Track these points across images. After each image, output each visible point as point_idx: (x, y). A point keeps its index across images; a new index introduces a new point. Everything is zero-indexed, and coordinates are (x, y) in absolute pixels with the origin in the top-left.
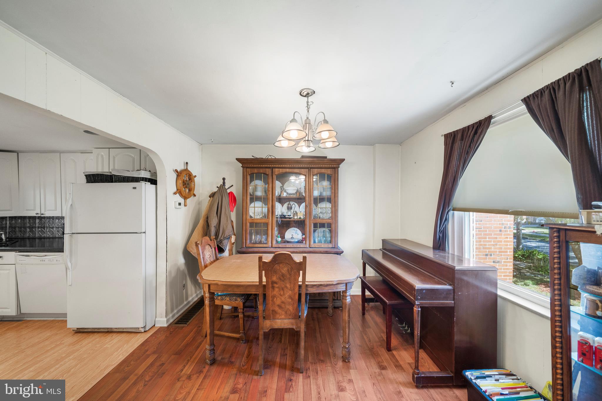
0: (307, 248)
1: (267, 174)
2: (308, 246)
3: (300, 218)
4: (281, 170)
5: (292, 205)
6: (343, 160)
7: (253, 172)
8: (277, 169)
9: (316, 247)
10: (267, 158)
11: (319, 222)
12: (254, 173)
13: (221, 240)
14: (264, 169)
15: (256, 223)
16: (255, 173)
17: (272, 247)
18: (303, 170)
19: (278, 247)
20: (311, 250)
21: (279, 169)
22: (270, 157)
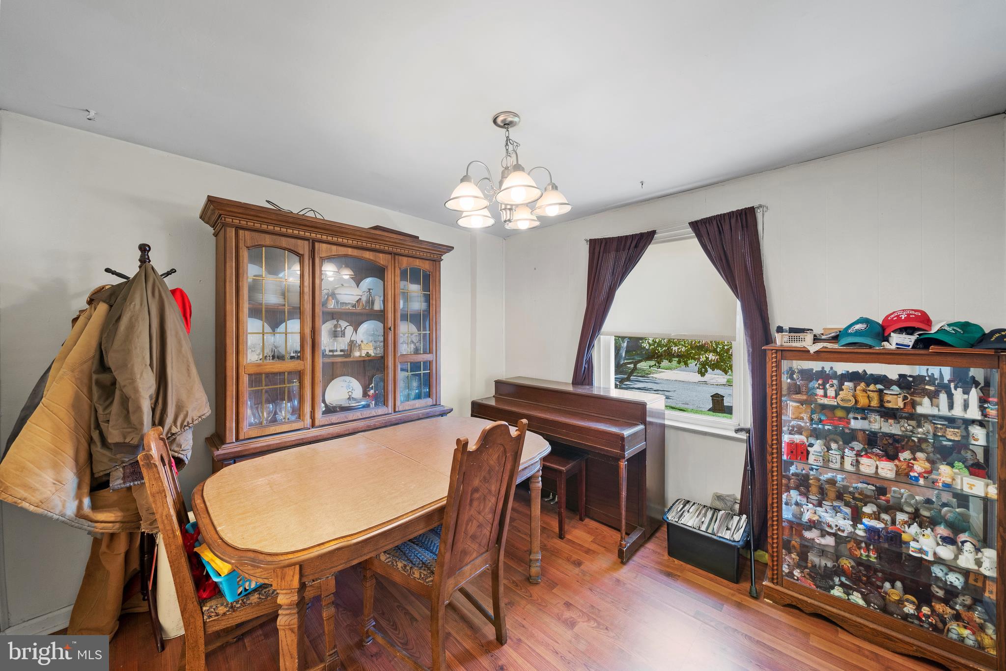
0: (390, 414)
1: (301, 252)
2: (390, 410)
3: (368, 354)
4: (334, 248)
5: (345, 328)
6: (450, 249)
7: (259, 243)
8: (324, 246)
9: (407, 409)
10: (301, 213)
11: (412, 361)
12: (261, 246)
13: (173, 434)
14: (293, 241)
15: (268, 375)
16: (266, 246)
17: (313, 425)
18: (381, 255)
19: (329, 423)
20: (398, 416)
21: (329, 246)
22: (311, 214)
